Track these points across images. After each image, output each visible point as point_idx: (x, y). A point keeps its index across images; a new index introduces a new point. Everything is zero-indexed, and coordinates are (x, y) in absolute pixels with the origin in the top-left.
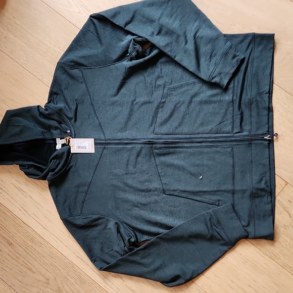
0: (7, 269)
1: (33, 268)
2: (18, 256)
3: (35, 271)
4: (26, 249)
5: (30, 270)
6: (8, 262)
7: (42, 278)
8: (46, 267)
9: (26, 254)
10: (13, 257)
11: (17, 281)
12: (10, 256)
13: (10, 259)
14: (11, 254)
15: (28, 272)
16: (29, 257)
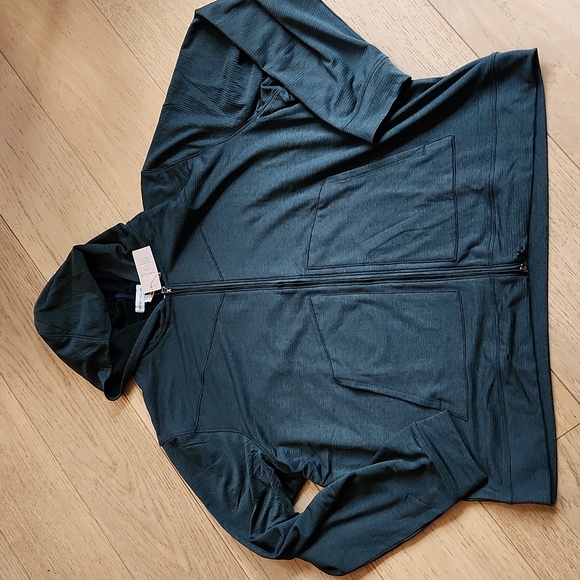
0: (54, 424)
1: (95, 436)
2: (77, 409)
3: (98, 443)
4: (91, 401)
5: (91, 438)
6: (58, 413)
7: (105, 458)
8: (116, 442)
9: (89, 408)
10: (69, 407)
11: (66, 449)
12: (64, 405)
13: (62, 409)
14: (66, 402)
15: (87, 440)
16: (94, 416)
